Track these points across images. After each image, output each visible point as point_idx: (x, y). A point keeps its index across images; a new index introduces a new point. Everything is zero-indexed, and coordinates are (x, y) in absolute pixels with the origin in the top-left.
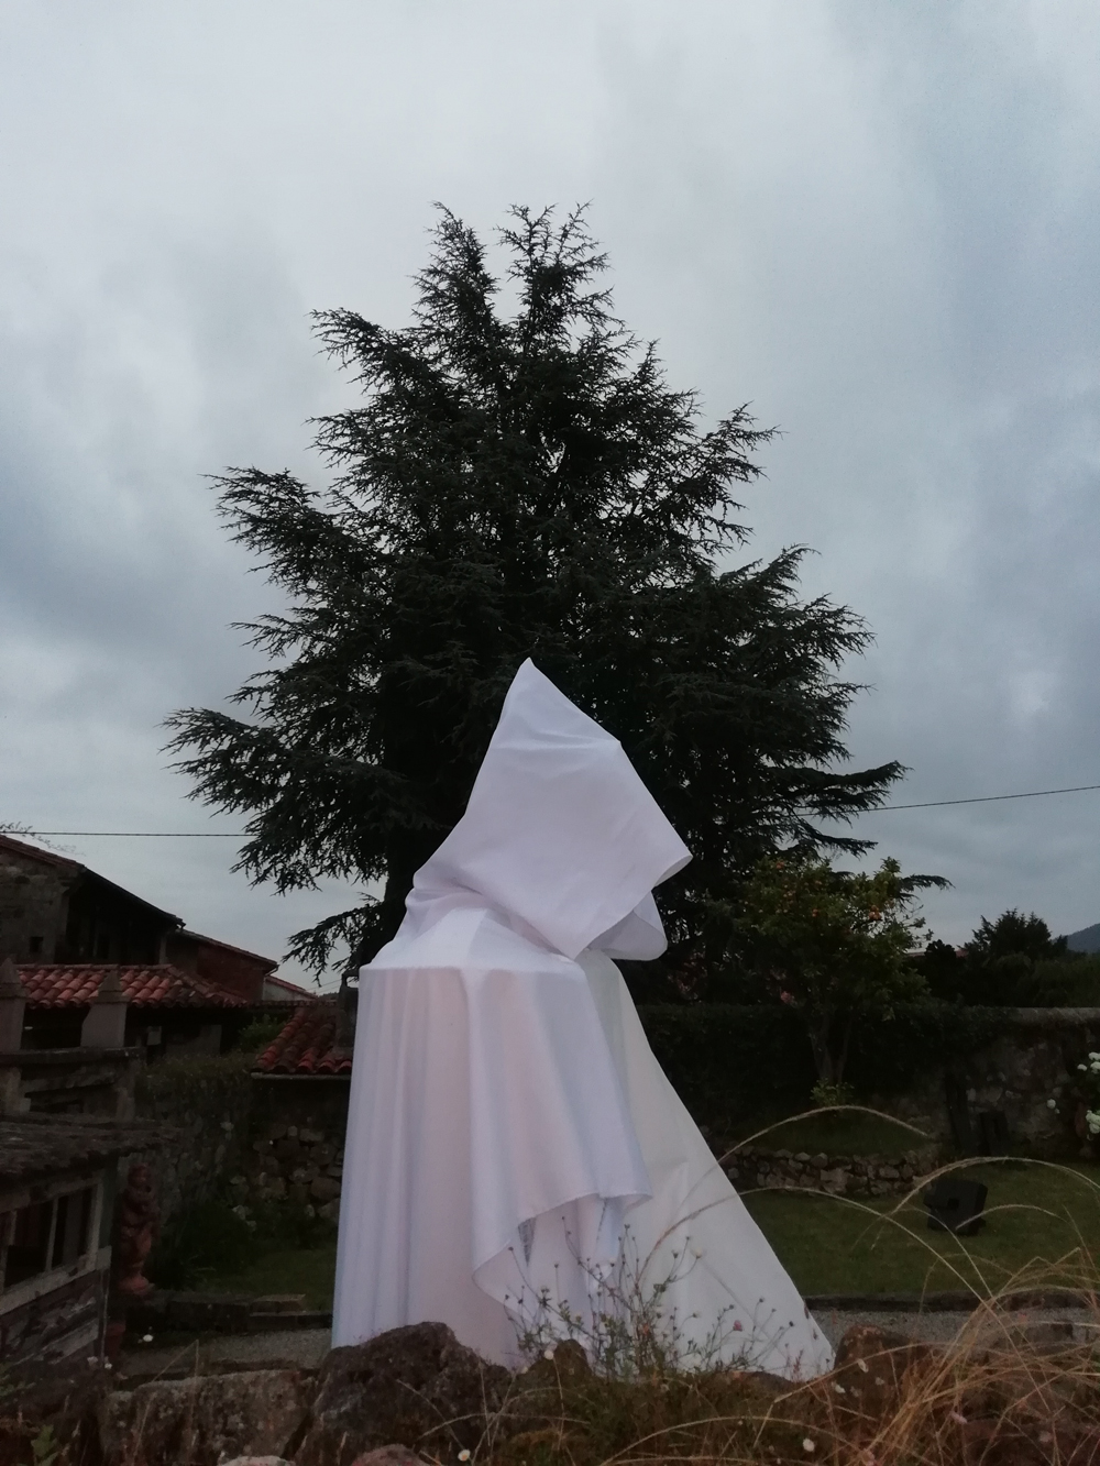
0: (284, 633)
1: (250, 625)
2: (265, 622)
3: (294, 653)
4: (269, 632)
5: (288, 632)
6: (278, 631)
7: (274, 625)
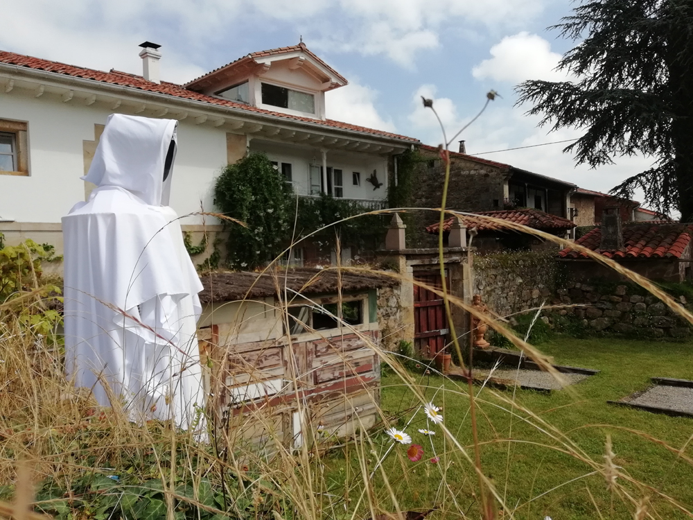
0: (578, 24)
1: (556, 26)
2: (565, 22)
3: (586, 34)
4: (569, 26)
5: (580, 23)
6: (574, 24)
7: (570, 22)
